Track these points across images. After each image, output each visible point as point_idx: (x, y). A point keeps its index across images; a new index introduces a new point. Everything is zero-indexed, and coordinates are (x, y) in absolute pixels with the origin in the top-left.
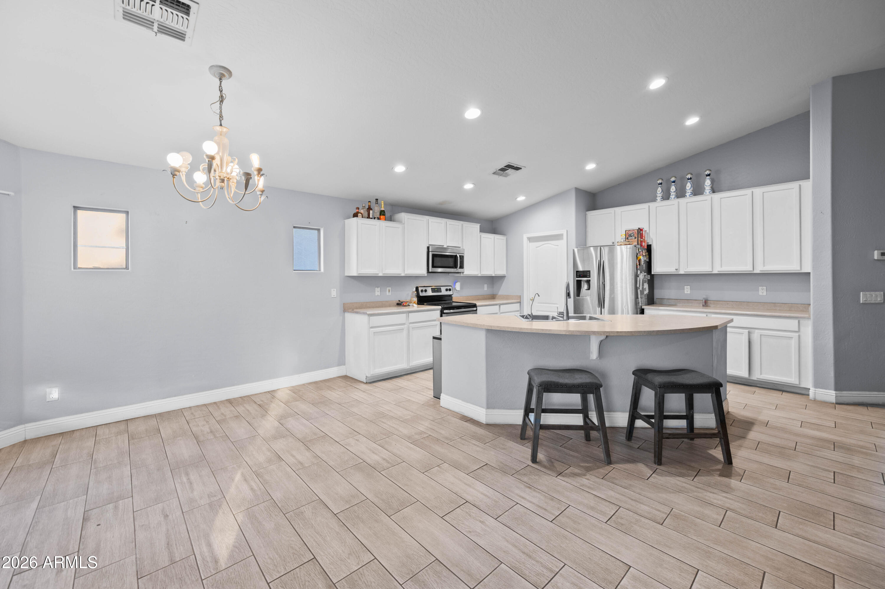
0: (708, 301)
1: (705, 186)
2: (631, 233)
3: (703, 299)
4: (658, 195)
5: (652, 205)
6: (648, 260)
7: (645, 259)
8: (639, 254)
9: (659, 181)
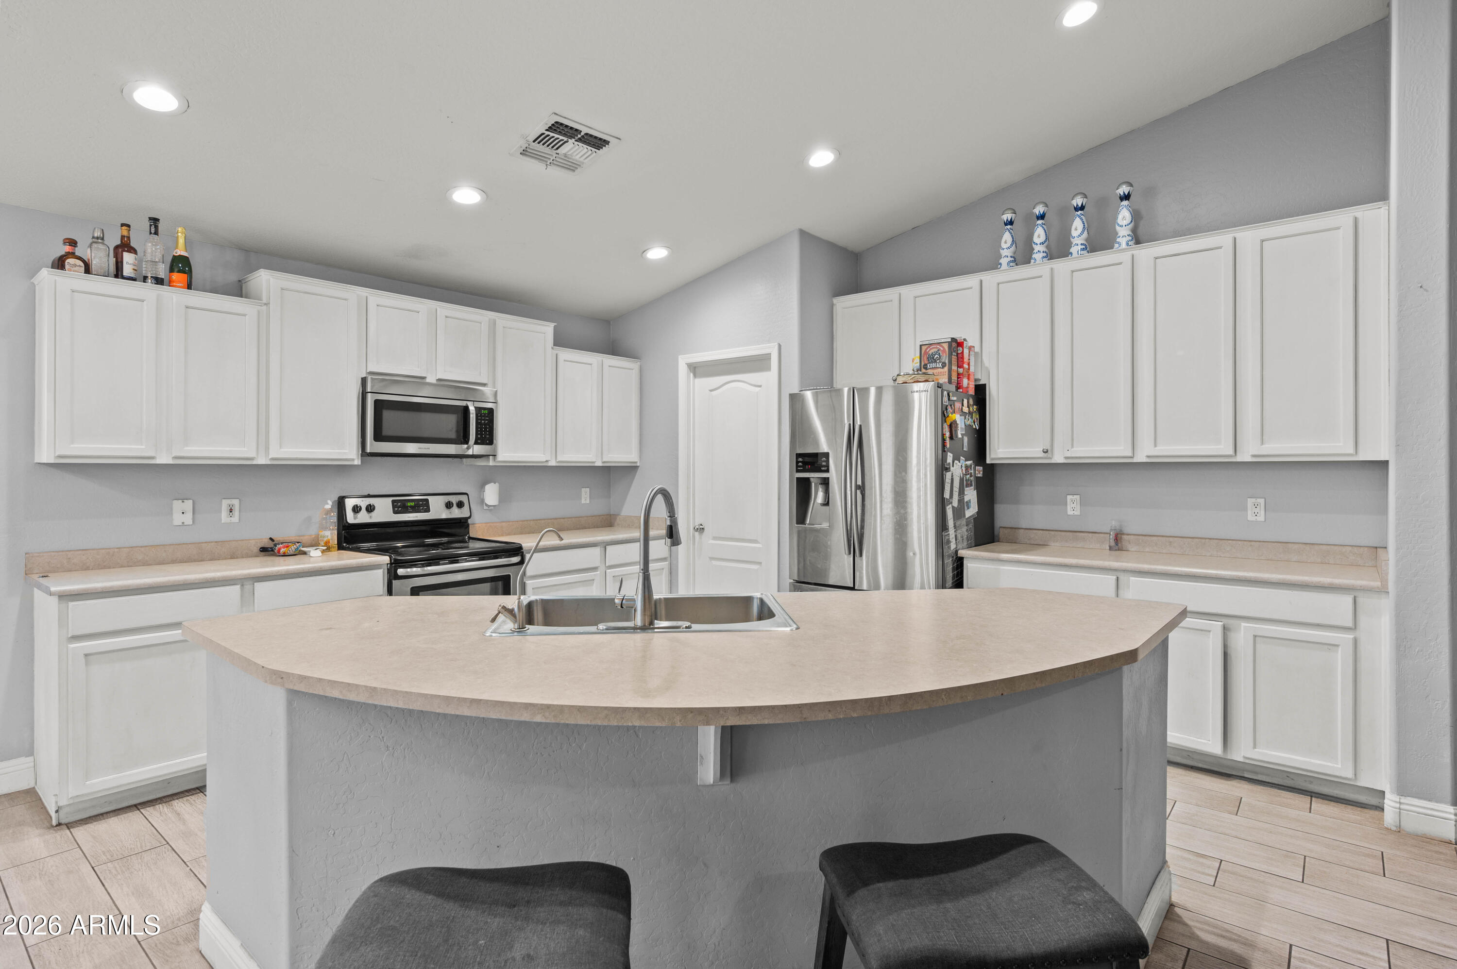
0: (1125, 537)
1: (1118, 228)
2: (933, 351)
3: (1111, 530)
4: (1004, 253)
5: (989, 278)
6: (977, 426)
7: (969, 422)
8: (949, 409)
9: (1007, 216)
